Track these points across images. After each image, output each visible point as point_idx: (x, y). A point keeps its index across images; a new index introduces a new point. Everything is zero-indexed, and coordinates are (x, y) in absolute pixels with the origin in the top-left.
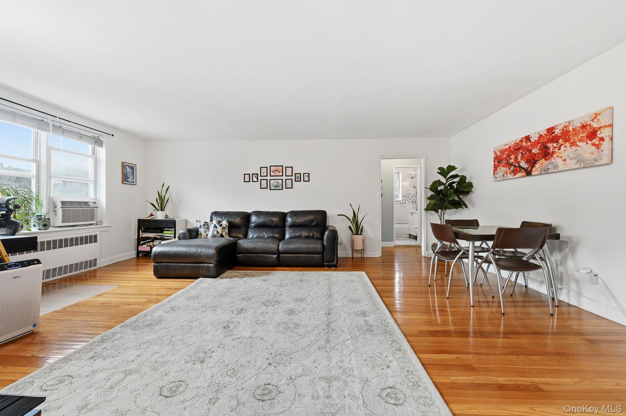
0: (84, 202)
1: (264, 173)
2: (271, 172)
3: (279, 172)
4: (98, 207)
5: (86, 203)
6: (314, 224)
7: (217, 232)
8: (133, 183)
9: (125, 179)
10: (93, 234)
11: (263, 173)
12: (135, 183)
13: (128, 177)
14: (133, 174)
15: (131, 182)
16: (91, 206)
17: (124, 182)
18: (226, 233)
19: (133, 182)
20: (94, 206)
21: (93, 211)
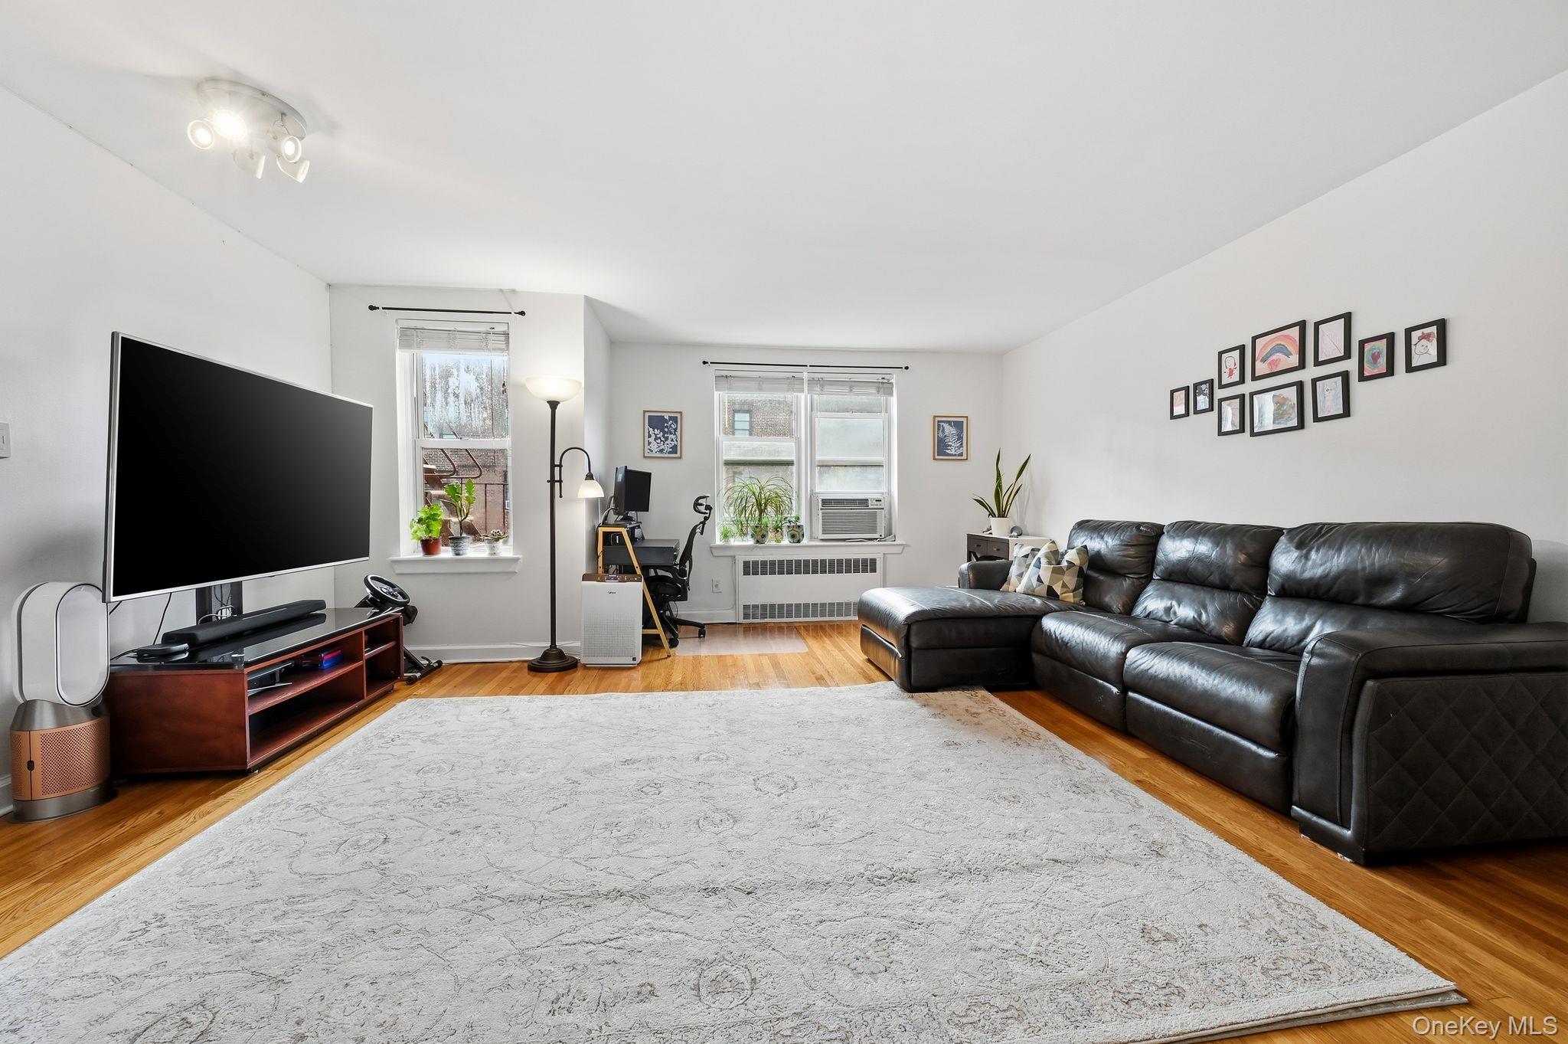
0: (858, 500)
1: (1231, 374)
2: (1258, 363)
3: (1288, 354)
4: (883, 509)
5: (864, 502)
6: (1396, 594)
7: (1039, 580)
8: (961, 458)
9: (941, 448)
10: (869, 556)
11: (1227, 374)
12: (964, 457)
13: (947, 446)
14: (960, 438)
15: (955, 455)
16: (870, 507)
17: (937, 457)
18: (1064, 585)
19: (961, 455)
20: (876, 507)
21: (874, 515)
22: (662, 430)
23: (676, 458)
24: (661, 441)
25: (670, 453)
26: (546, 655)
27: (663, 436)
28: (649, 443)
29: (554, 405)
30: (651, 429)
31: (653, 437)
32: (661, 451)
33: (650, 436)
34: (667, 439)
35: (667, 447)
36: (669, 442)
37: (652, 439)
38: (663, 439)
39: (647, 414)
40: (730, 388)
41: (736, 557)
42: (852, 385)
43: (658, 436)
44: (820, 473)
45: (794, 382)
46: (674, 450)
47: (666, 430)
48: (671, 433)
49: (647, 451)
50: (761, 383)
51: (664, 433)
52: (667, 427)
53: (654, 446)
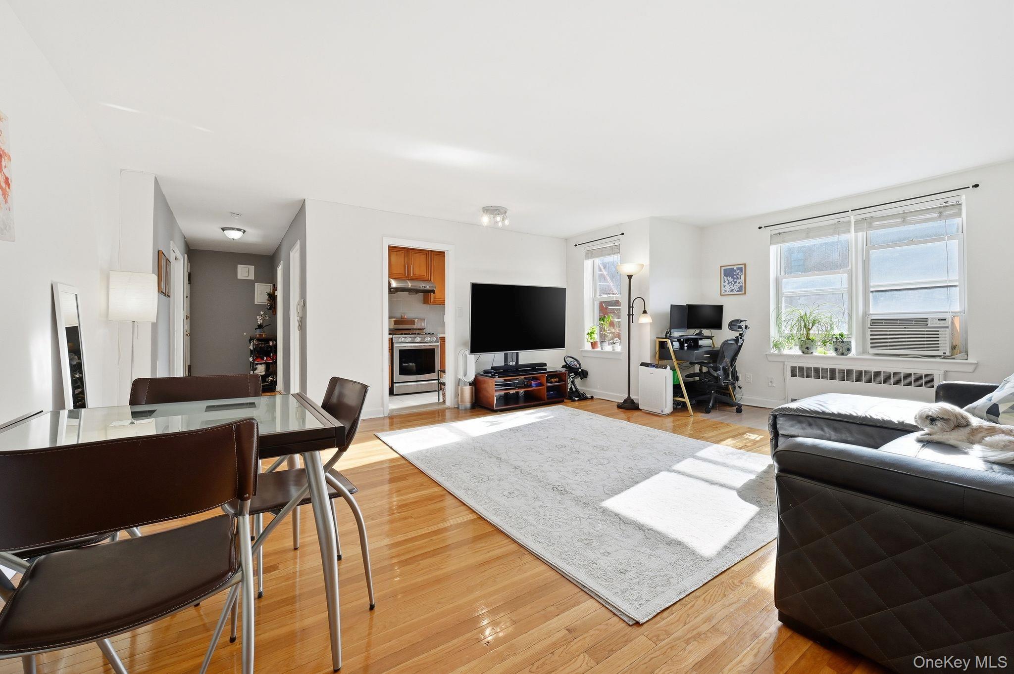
4: (946, 328)
10: (923, 372)
16: (929, 325)
20: (938, 325)
21: (937, 333)
22: (733, 277)
23: (743, 294)
24: (732, 284)
25: (738, 291)
26: (625, 401)
27: (733, 281)
28: (724, 286)
29: (630, 277)
30: (725, 278)
31: (727, 282)
32: (732, 290)
33: (725, 282)
34: (735, 282)
35: (736, 287)
36: (737, 284)
37: (726, 284)
38: (733, 282)
39: (723, 268)
40: (783, 241)
41: (785, 363)
42: (904, 218)
43: (730, 281)
44: (875, 298)
45: (840, 228)
46: (740, 289)
47: (735, 277)
48: (738, 279)
49: (723, 291)
50: (808, 234)
51: (734, 278)
52: (736, 275)
53: (728, 288)
